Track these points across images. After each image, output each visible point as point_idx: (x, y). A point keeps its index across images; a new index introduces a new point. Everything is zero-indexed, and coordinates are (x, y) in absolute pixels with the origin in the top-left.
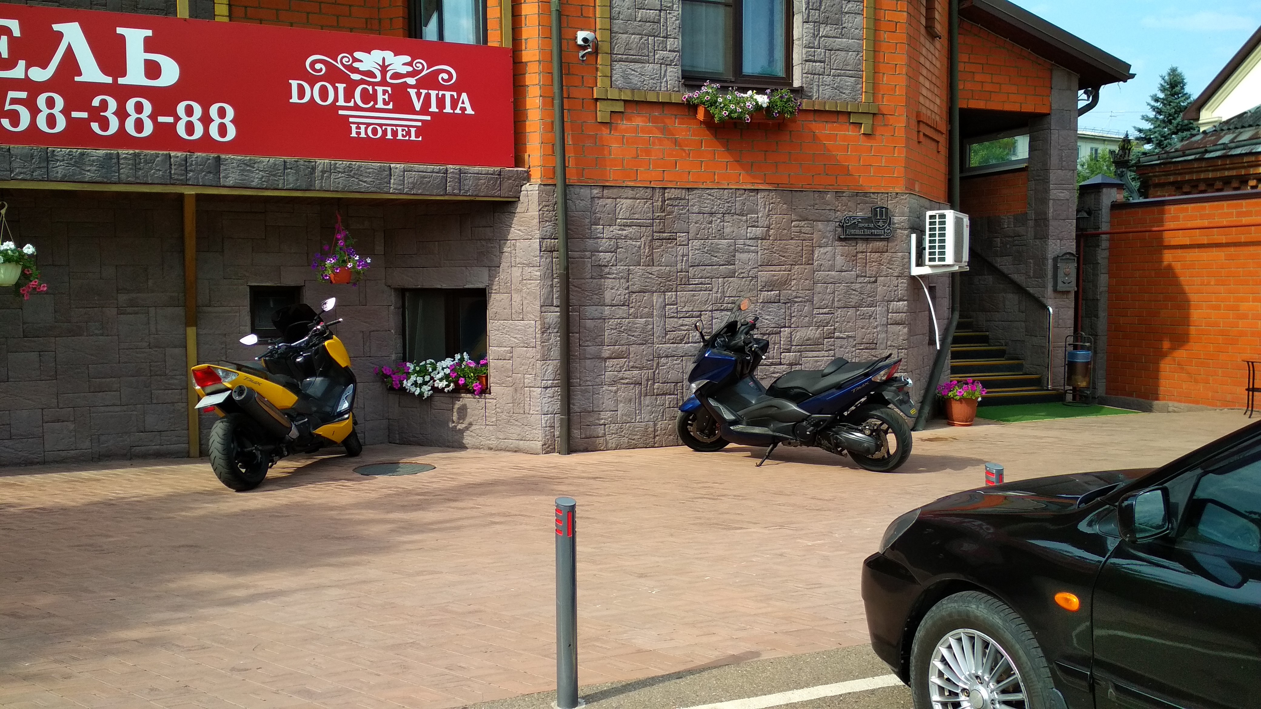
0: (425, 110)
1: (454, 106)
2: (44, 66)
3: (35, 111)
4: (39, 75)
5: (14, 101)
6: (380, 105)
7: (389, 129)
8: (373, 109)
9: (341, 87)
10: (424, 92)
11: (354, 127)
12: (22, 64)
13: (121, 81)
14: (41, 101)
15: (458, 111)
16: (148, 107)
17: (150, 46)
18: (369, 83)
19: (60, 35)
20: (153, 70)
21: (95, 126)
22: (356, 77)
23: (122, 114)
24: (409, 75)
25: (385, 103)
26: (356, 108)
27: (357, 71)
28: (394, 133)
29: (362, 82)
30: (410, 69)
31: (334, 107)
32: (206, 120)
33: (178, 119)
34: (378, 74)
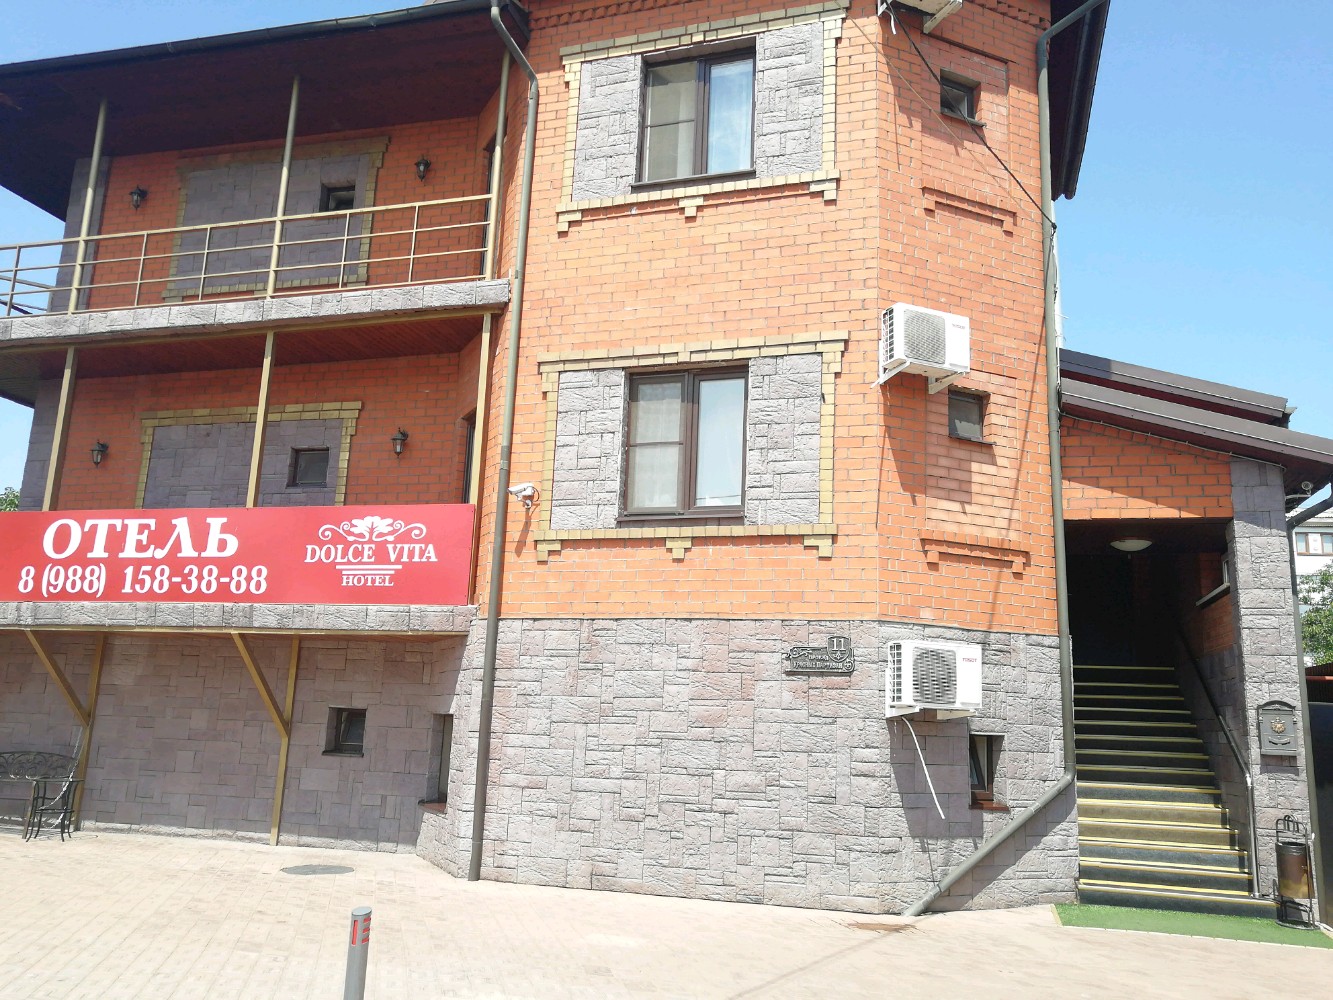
1: (421, 556)
2: (162, 548)
3: (153, 578)
4: (160, 554)
5: (145, 573)
6: (365, 559)
7: (370, 578)
8: (360, 563)
9: (340, 547)
10: (399, 546)
11: (345, 577)
12: (152, 547)
13: (203, 555)
14: (158, 572)
15: (424, 560)
16: (215, 571)
17: (225, 529)
18: (359, 543)
19: (175, 526)
20: (222, 545)
21: (184, 587)
22: (351, 539)
23: (200, 578)
24: (390, 533)
26: (349, 563)
27: (352, 534)
28: (373, 581)
29: (355, 542)
30: (390, 529)
31: (334, 564)
32: (249, 579)
33: (232, 579)
34: (367, 536)
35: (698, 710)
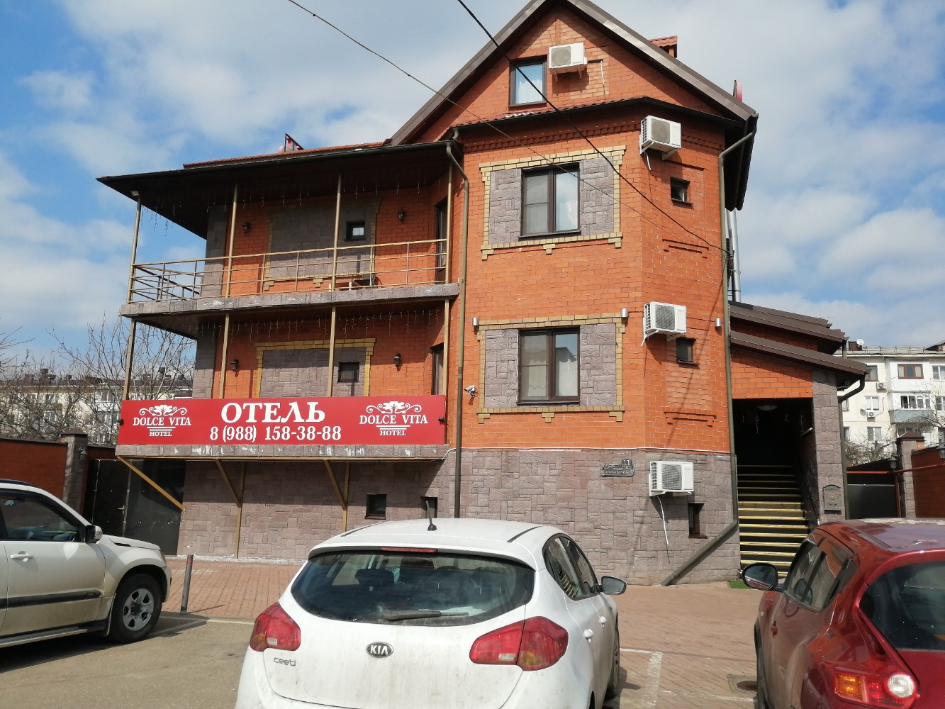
0: (408, 423)
1: (420, 420)
2: (285, 418)
3: (281, 433)
4: (284, 420)
5: (276, 430)
6: (391, 422)
7: (394, 431)
8: (389, 424)
9: (378, 416)
10: (408, 416)
11: (381, 431)
12: (280, 417)
13: (307, 421)
14: (284, 429)
15: (421, 423)
16: (314, 429)
17: (317, 408)
18: (388, 414)
19: (291, 406)
20: (317, 416)
21: (298, 437)
22: (383, 412)
23: (306, 432)
24: (403, 410)
25: (394, 421)
26: (383, 424)
27: (384, 410)
28: (396, 433)
29: (386, 414)
30: (403, 407)
31: (375, 425)
32: (332, 433)
33: (323, 433)
34: (392, 410)
35: (560, 494)
